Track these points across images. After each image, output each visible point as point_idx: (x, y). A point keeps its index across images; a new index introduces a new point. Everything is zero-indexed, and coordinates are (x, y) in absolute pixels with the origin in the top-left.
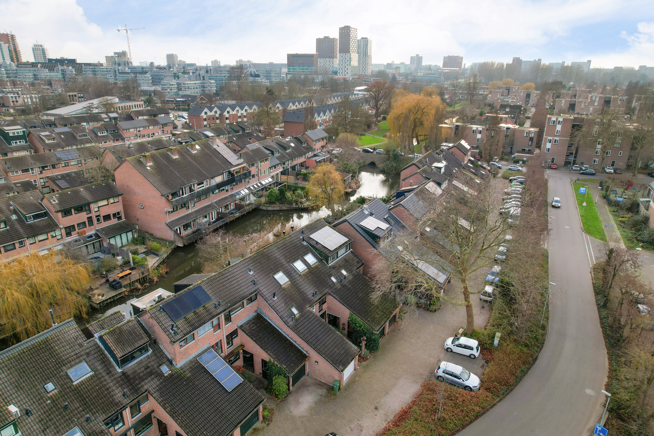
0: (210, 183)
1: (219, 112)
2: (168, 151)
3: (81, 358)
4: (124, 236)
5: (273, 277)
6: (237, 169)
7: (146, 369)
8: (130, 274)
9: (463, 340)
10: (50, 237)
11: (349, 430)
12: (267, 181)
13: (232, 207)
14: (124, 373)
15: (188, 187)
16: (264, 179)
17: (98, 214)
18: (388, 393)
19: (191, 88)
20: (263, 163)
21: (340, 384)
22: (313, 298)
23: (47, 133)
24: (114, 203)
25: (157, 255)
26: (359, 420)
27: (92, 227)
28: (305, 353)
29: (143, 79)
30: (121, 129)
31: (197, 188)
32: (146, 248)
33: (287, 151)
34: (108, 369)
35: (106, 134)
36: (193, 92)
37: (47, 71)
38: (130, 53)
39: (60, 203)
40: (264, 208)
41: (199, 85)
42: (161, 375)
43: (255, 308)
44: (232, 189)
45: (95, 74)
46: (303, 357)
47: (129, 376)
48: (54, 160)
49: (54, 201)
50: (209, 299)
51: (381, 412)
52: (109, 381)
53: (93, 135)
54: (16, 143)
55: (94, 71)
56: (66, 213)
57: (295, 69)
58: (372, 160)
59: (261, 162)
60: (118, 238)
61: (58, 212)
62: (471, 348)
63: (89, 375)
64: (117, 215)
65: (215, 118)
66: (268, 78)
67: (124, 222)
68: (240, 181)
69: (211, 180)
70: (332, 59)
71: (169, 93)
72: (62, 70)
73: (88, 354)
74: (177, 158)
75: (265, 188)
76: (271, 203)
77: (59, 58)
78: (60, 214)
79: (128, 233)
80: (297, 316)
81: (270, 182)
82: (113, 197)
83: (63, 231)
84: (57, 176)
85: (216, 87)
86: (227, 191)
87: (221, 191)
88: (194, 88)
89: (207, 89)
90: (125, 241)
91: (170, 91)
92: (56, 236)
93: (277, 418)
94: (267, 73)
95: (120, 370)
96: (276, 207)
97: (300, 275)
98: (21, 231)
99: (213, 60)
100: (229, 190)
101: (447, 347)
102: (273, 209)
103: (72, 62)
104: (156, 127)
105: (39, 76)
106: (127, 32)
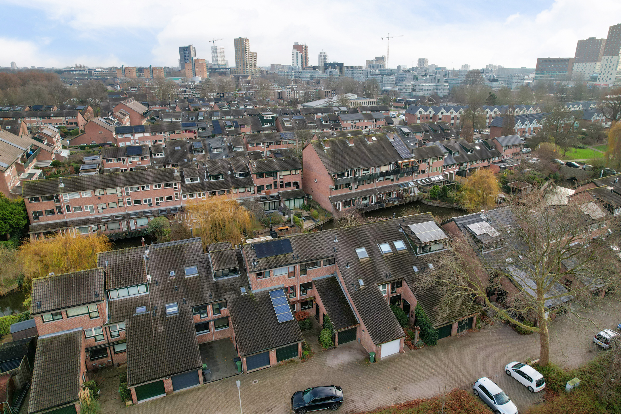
0: (375, 171)
1: (433, 112)
2: (346, 139)
3: (196, 263)
4: (297, 201)
5: (355, 250)
6: (404, 163)
7: (231, 285)
8: (287, 229)
9: (527, 369)
10: (246, 191)
11: (360, 393)
12: (437, 178)
13: (394, 195)
14: (216, 283)
15: (353, 171)
16: (434, 176)
17: (282, 180)
18: (415, 382)
19: (425, 90)
20: (436, 161)
21: (375, 356)
22: (385, 278)
23: (288, 119)
24: (295, 174)
25: (314, 221)
26: (373, 391)
27: (276, 190)
28: (357, 320)
29: (388, 80)
30: (341, 120)
31: (361, 173)
32: (309, 214)
33: (469, 153)
34: (208, 276)
35: (329, 123)
36: (426, 93)
37: (321, 73)
38: (388, 57)
39: (258, 168)
40: (426, 202)
41: (433, 87)
42: (239, 293)
43: (333, 271)
44: (398, 179)
45: (353, 75)
46: (355, 322)
47: (218, 285)
48: (278, 138)
49: (254, 166)
50: (291, 250)
51: (398, 393)
52: (205, 284)
53: (319, 123)
54: (267, 124)
55: (353, 73)
56: (260, 175)
57: (543, 74)
58: (574, 175)
59: (434, 159)
60: (292, 202)
61: (254, 174)
62: (530, 379)
63: (196, 275)
64: (296, 184)
65: (429, 118)
66: (508, 83)
67: (300, 191)
68: (408, 174)
69: (377, 168)
70: (594, 63)
71: (404, 93)
72: (331, 72)
73: (200, 262)
74: (353, 146)
75: (432, 184)
76: (432, 198)
77: (332, 62)
78: (255, 176)
79: (300, 200)
80: (361, 287)
81: (440, 180)
82: (296, 169)
83: (256, 188)
84: (277, 150)
85: (449, 89)
86: (392, 180)
87: (386, 179)
88: (427, 90)
89: (440, 91)
90: (297, 205)
91: (405, 92)
92: (250, 191)
93: (312, 360)
94: (509, 78)
95: (214, 280)
96: (436, 203)
97: (382, 256)
98: (230, 183)
99: (464, 64)
100: (395, 180)
101: (506, 369)
102: (433, 204)
103: (340, 66)
104: (370, 121)
105: (314, 77)
106: (388, 40)
